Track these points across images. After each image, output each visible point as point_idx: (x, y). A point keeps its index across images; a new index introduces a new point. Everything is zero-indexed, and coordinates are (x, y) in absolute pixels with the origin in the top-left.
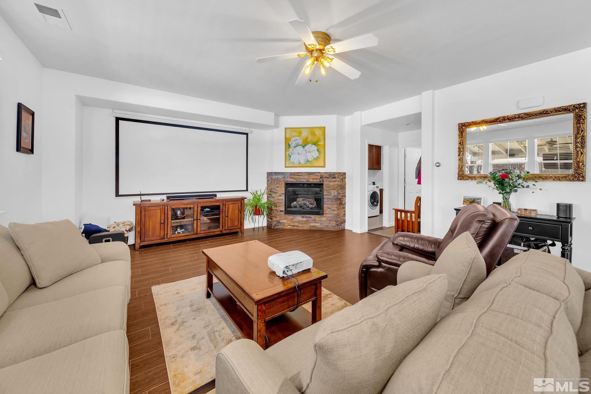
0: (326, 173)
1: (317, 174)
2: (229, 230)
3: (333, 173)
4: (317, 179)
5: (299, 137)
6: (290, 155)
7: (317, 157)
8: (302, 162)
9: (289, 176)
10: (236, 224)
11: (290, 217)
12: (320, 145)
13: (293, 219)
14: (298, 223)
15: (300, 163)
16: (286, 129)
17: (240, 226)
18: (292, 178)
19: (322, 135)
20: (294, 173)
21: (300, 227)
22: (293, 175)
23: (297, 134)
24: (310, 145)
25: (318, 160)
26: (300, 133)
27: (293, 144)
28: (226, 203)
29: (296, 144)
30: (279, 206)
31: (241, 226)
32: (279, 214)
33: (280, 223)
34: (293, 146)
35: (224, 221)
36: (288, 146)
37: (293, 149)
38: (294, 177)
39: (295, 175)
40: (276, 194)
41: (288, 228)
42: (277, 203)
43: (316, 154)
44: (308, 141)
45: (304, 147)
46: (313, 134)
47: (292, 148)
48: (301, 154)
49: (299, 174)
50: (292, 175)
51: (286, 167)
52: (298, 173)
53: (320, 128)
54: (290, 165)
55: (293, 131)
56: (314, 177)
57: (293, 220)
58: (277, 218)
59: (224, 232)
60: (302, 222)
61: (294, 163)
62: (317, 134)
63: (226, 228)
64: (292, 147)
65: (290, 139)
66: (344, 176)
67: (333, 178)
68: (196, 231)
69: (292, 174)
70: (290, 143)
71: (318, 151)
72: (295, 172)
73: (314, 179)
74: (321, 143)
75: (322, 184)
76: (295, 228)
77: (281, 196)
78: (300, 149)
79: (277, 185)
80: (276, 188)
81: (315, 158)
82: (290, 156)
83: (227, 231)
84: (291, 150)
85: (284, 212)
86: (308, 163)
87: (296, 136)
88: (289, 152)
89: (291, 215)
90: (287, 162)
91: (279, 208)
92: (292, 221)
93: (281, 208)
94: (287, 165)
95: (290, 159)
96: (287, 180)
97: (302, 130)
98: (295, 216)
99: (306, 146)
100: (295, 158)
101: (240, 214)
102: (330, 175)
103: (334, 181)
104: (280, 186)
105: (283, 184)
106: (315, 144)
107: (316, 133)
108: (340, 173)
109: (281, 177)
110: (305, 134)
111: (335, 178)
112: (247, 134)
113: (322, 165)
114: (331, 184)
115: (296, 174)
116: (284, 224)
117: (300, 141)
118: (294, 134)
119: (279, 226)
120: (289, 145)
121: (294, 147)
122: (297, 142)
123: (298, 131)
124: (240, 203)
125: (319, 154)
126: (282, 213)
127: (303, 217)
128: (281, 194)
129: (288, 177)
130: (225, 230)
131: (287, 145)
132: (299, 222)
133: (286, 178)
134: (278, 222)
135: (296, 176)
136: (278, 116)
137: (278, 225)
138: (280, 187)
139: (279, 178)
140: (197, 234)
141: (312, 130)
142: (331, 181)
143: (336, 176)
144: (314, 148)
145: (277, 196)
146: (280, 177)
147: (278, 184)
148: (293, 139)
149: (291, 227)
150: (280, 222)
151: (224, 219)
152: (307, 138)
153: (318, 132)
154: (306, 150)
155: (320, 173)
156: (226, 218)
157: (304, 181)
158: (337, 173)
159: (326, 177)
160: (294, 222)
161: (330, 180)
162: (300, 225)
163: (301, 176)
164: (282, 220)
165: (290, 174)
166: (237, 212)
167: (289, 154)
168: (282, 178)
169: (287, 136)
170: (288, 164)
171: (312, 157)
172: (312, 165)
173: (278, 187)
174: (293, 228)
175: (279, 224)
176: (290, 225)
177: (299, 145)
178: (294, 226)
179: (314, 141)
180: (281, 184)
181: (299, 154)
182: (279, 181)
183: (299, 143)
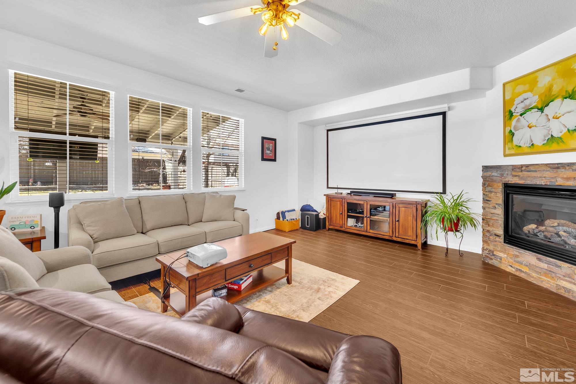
2: (401, 239)
5: (531, 92)
6: (513, 131)
8: (539, 142)
9: (510, 173)
10: (410, 233)
11: (514, 250)
13: (517, 256)
14: (530, 269)
15: (533, 145)
16: (505, 85)
17: (415, 237)
18: (516, 176)
20: (519, 166)
21: (533, 277)
22: (518, 170)
23: (527, 87)
24: (558, 101)
26: (534, 84)
27: (519, 110)
28: (396, 206)
29: (523, 108)
30: (493, 226)
31: (417, 238)
32: (492, 239)
33: (494, 255)
34: (519, 114)
35: (394, 226)
36: (509, 115)
37: (519, 118)
38: (520, 174)
39: (521, 171)
40: (487, 203)
41: (508, 270)
42: (489, 219)
44: (554, 93)
45: (542, 110)
46: (568, 75)
47: (517, 118)
48: (536, 126)
49: (532, 168)
50: (515, 171)
51: (505, 155)
52: (527, 166)
54: (513, 152)
55: (519, 84)
57: (519, 259)
58: (489, 246)
59: (394, 239)
60: (538, 270)
61: (520, 146)
63: (397, 235)
64: (517, 116)
65: (512, 101)
68: (366, 228)
69: (514, 168)
70: (513, 110)
72: (521, 165)
73: (566, 179)
76: (523, 275)
77: (496, 207)
78: (533, 116)
81: (571, 128)
82: (513, 134)
83: (399, 240)
84: (514, 122)
85: (503, 237)
86: (553, 143)
87: (525, 92)
88: (511, 127)
89: (514, 247)
90: (506, 146)
91: (493, 228)
92: (516, 259)
93: (497, 229)
94: (508, 152)
95: (512, 140)
96: (507, 179)
97: (537, 74)
98: (522, 251)
99: (547, 105)
100: (522, 137)
101: (415, 222)
104: (494, 190)
105: (499, 187)
106: (571, 96)
110: (545, 81)
112: (444, 114)
116: (501, 259)
117: (534, 100)
118: (520, 88)
119: (492, 261)
120: (511, 114)
121: (521, 115)
122: (527, 102)
123: (530, 79)
124: (415, 208)
126: (497, 239)
127: (539, 259)
128: (496, 204)
129: (508, 174)
130: (395, 237)
131: (507, 114)
132: (529, 266)
133: (505, 176)
134: (491, 252)
135: (524, 173)
136: (492, 67)
137: (491, 259)
138: (496, 193)
139: (493, 176)
140: (367, 232)
141: (564, 66)
145: (489, 208)
146: (494, 174)
147: (491, 186)
148: (518, 100)
149: (514, 270)
150: (495, 253)
151: (394, 223)
152: (551, 89)
154: (547, 116)
156: (397, 223)
160: (520, 263)
162: (534, 275)
163: (536, 171)
164: (497, 251)
166: (410, 218)
167: (511, 131)
168: (499, 175)
169: (507, 98)
170: (509, 149)
171: (563, 128)
172: (562, 146)
173: (491, 192)
174: (517, 274)
175: (493, 257)
176: (511, 266)
177: (532, 108)
178: (521, 271)
179: (571, 88)
180: (495, 186)
181: (530, 128)
182: (493, 181)
183: (530, 105)
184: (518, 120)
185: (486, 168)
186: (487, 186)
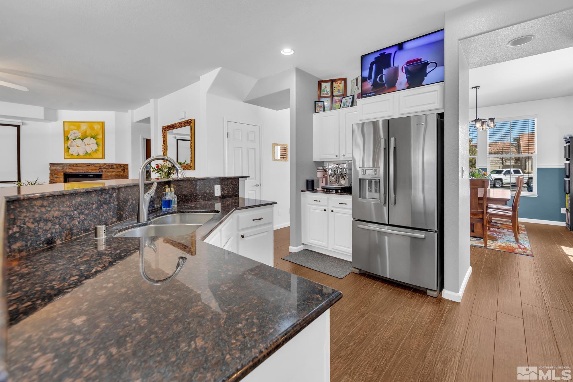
0: (105, 164)
1: (96, 165)
3: (111, 164)
4: (96, 170)
5: (78, 131)
7: (96, 150)
8: (81, 154)
9: (68, 167)
12: (98, 138)
15: (79, 155)
16: (64, 122)
18: (71, 169)
19: (100, 129)
20: (72, 164)
22: (72, 166)
23: (76, 128)
24: (89, 138)
25: (96, 153)
26: (78, 128)
27: (72, 137)
29: (74, 137)
34: (72, 139)
36: (67, 139)
38: (73, 168)
39: (74, 167)
43: (95, 147)
44: (87, 134)
45: (82, 140)
46: (92, 128)
47: (71, 141)
48: (80, 147)
49: (79, 165)
51: (65, 159)
52: (77, 164)
53: (98, 123)
54: (69, 157)
55: (71, 125)
56: (93, 168)
61: (73, 155)
62: (96, 128)
65: (68, 132)
66: (126, 167)
67: (111, 169)
69: (70, 165)
70: (69, 136)
71: (97, 144)
73: (93, 170)
74: (100, 137)
75: (102, 175)
78: (79, 142)
79: (55, 176)
80: (54, 179)
81: (94, 150)
82: (69, 148)
84: (69, 142)
86: (87, 155)
87: (75, 130)
88: (68, 144)
90: (65, 154)
94: (66, 157)
95: (69, 151)
96: (66, 171)
97: (81, 123)
99: (85, 139)
100: (74, 150)
102: (108, 166)
103: (112, 172)
104: (58, 177)
105: (62, 174)
106: (94, 137)
107: (94, 128)
108: (118, 164)
109: (60, 168)
110: (84, 127)
111: (113, 169)
112: (18, 126)
113: (101, 157)
114: (110, 174)
115: (75, 165)
117: (79, 135)
118: (72, 127)
120: (68, 138)
121: (73, 140)
122: (76, 135)
123: (77, 124)
125: (98, 147)
129: (66, 168)
131: (66, 137)
136: (56, 110)
139: (57, 169)
141: (91, 124)
142: (109, 172)
143: (115, 167)
144: (94, 141)
146: (58, 168)
147: (57, 175)
148: (71, 132)
152: (86, 132)
153: (97, 127)
154: (85, 143)
155: (99, 164)
157: (83, 172)
158: (115, 164)
159: (105, 168)
161: (109, 170)
163: (80, 167)
165: (69, 166)
167: (68, 146)
168: (62, 169)
169: (66, 129)
170: (67, 155)
171: (91, 149)
172: (91, 157)
173: (56, 178)
177: (78, 138)
179: (93, 134)
180: (59, 174)
181: (78, 147)
182: (58, 172)
183: (77, 136)
184: (72, 142)
185: (52, 165)
186: (54, 175)
